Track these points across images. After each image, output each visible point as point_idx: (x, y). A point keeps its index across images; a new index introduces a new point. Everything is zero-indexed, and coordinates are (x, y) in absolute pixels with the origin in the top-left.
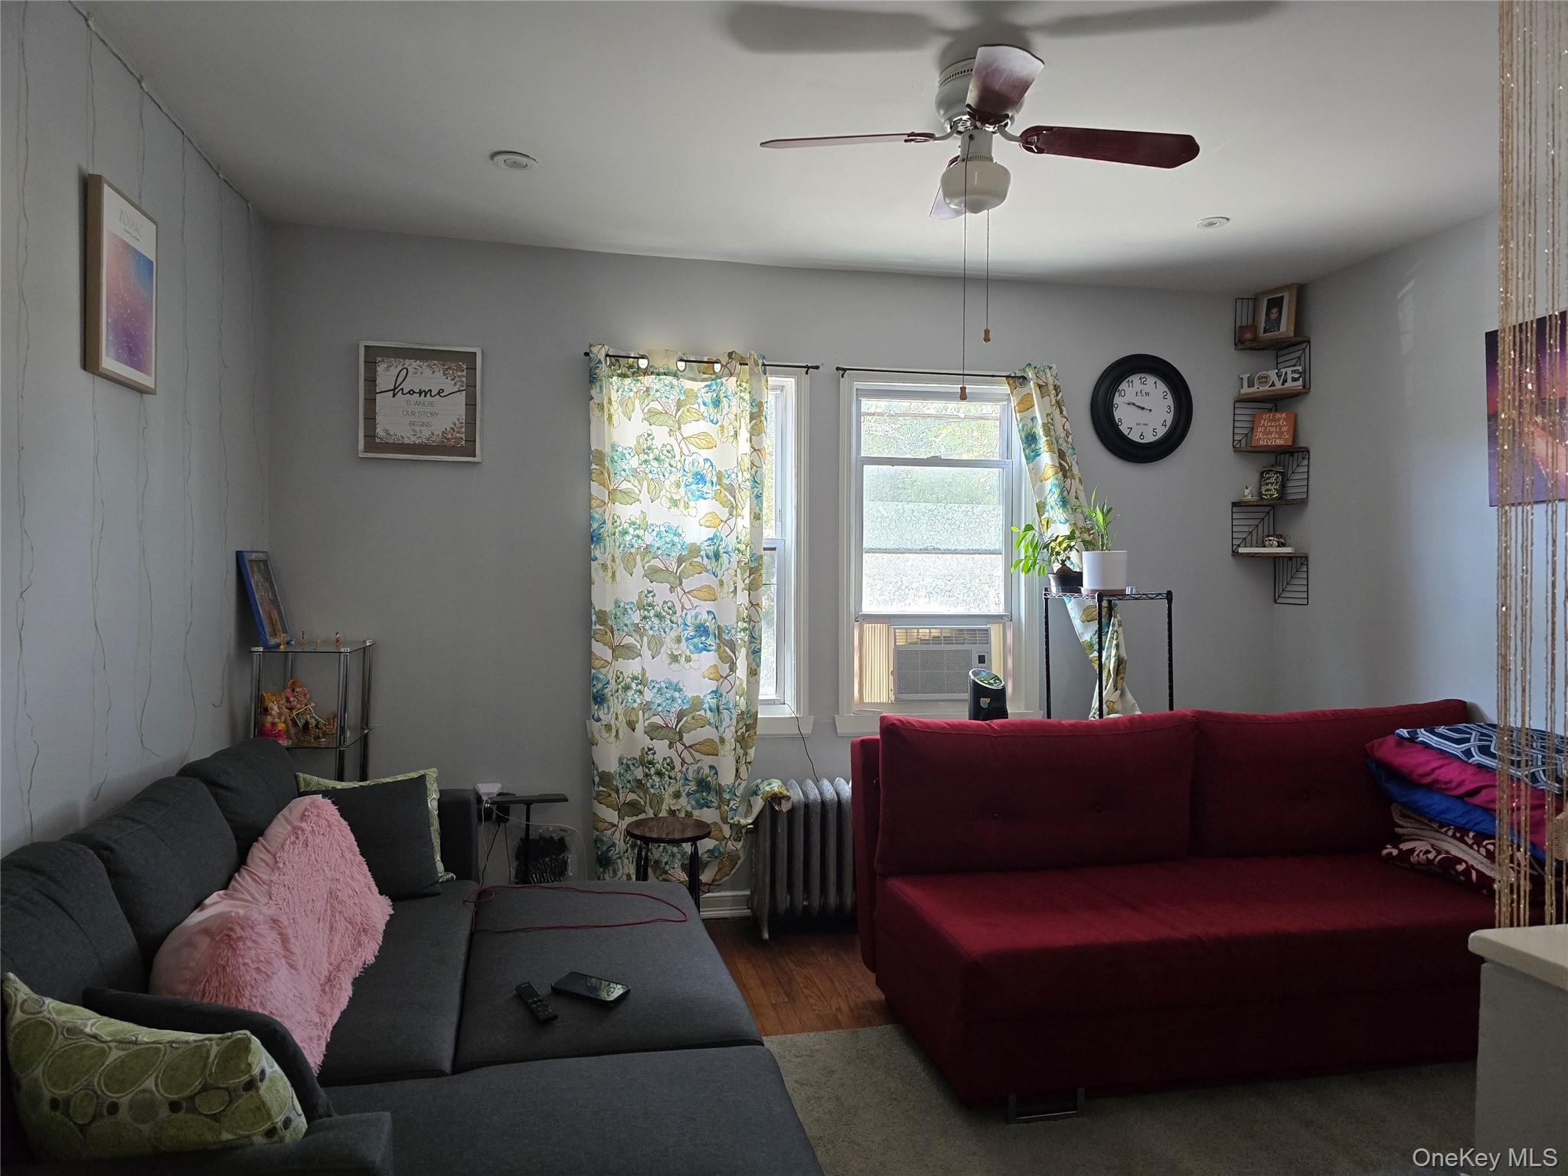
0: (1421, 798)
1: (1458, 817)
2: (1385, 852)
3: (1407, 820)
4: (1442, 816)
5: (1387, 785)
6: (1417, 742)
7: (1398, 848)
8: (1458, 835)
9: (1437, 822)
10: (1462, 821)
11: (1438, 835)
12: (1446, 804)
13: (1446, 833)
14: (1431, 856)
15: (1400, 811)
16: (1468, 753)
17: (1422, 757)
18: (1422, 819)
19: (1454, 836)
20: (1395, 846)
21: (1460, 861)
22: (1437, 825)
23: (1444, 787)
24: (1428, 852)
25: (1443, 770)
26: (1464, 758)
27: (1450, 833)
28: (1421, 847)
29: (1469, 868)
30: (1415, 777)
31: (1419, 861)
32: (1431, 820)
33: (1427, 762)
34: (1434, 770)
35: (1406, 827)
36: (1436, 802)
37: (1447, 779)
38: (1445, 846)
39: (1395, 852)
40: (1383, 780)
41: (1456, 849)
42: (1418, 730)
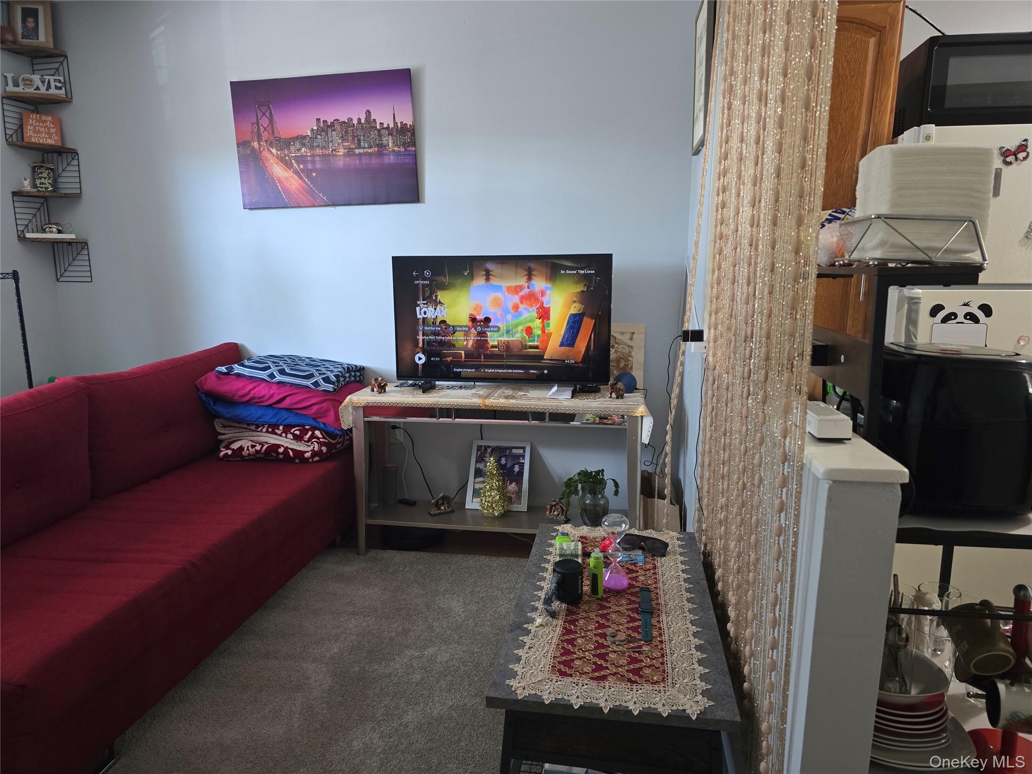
0: (242, 412)
1: (271, 418)
2: (222, 454)
3: (227, 428)
4: (260, 420)
5: (214, 408)
6: (232, 375)
7: (230, 449)
8: (270, 430)
9: (253, 424)
10: (274, 421)
11: (255, 433)
12: (260, 412)
13: (261, 431)
14: (258, 447)
15: (222, 424)
16: (272, 376)
17: (239, 384)
18: (241, 425)
19: (267, 432)
20: (227, 447)
21: (279, 446)
22: (255, 426)
23: (258, 401)
24: (253, 446)
25: (256, 390)
26: (268, 379)
27: (264, 430)
28: (246, 443)
29: (286, 448)
30: (236, 398)
31: (249, 453)
32: (249, 425)
33: (244, 387)
34: (250, 391)
35: (227, 434)
36: (254, 413)
37: (262, 394)
38: (263, 439)
39: (230, 452)
40: (212, 404)
41: (272, 440)
42: (233, 366)
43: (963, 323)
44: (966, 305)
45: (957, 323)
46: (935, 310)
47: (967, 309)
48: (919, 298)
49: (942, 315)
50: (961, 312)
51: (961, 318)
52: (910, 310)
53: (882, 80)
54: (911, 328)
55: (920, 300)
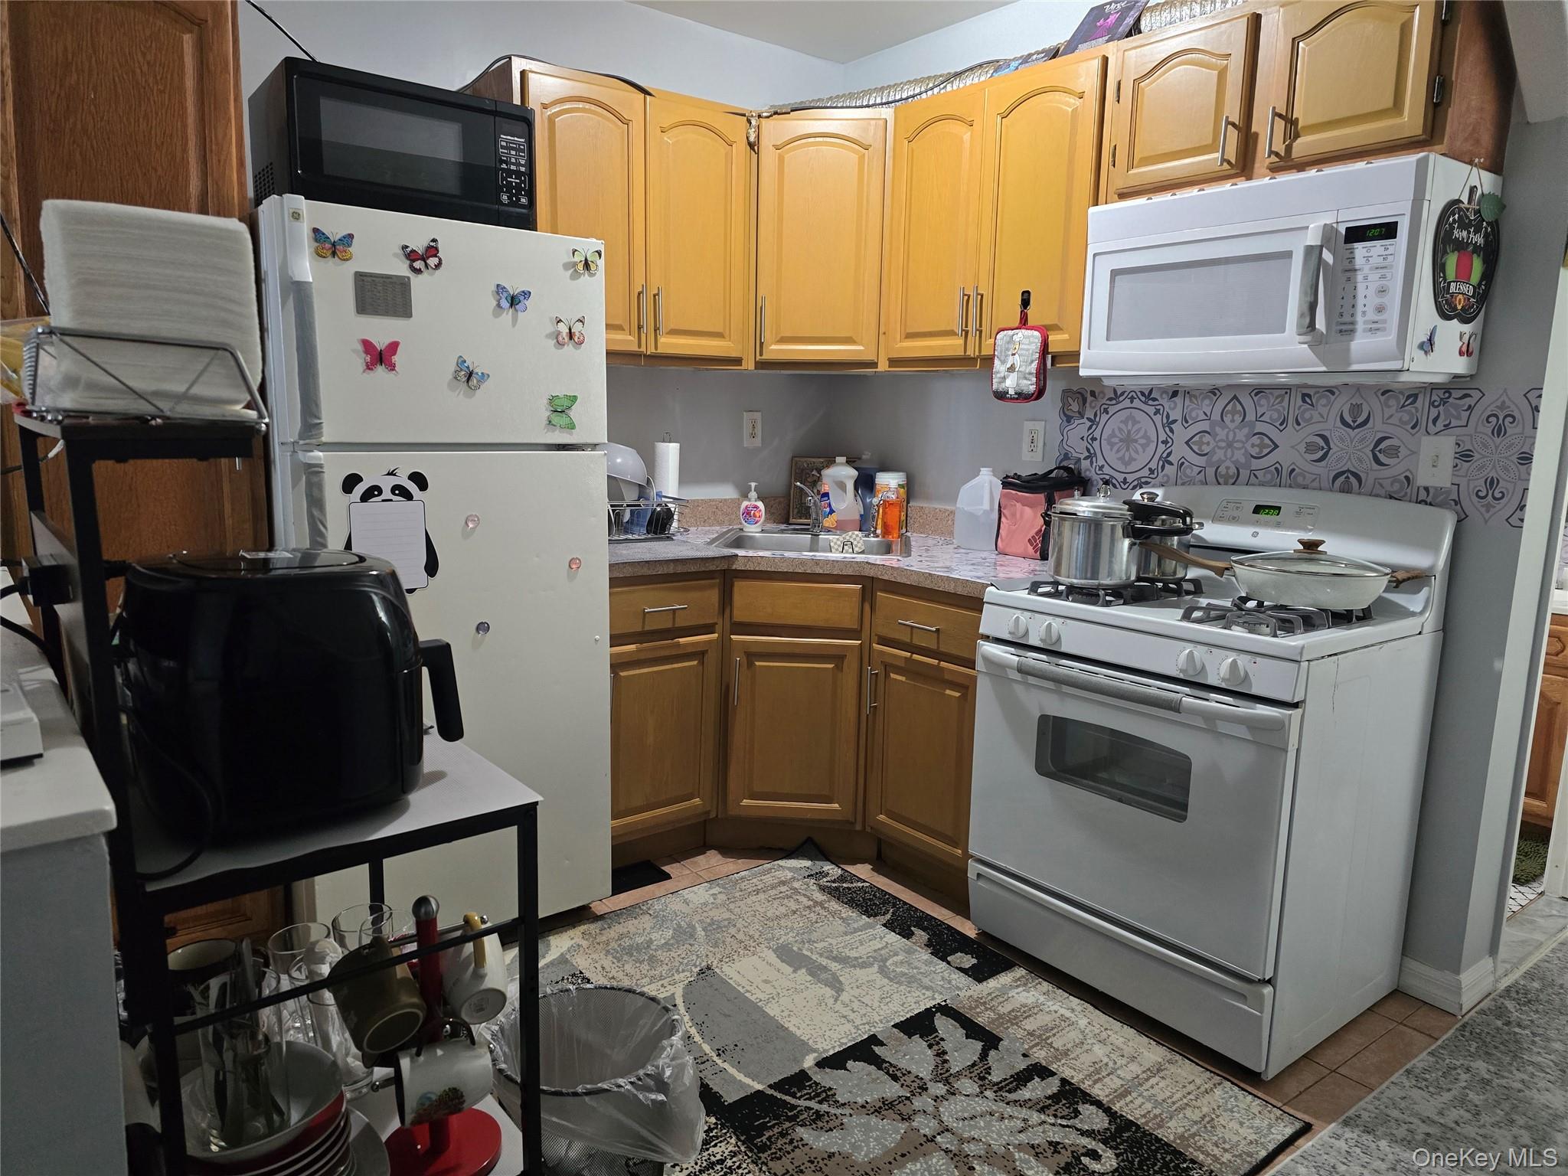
43: (391, 500)
44: (391, 474)
45: (383, 501)
46: (350, 483)
47: (394, 481)
48: (320, 466)
49: (360, 489)
50: (387, 484)
51: (387, 494)
52: (310, 485)
53: (215, 108)
54: (316, 513)
55: (321, 467)
